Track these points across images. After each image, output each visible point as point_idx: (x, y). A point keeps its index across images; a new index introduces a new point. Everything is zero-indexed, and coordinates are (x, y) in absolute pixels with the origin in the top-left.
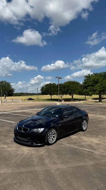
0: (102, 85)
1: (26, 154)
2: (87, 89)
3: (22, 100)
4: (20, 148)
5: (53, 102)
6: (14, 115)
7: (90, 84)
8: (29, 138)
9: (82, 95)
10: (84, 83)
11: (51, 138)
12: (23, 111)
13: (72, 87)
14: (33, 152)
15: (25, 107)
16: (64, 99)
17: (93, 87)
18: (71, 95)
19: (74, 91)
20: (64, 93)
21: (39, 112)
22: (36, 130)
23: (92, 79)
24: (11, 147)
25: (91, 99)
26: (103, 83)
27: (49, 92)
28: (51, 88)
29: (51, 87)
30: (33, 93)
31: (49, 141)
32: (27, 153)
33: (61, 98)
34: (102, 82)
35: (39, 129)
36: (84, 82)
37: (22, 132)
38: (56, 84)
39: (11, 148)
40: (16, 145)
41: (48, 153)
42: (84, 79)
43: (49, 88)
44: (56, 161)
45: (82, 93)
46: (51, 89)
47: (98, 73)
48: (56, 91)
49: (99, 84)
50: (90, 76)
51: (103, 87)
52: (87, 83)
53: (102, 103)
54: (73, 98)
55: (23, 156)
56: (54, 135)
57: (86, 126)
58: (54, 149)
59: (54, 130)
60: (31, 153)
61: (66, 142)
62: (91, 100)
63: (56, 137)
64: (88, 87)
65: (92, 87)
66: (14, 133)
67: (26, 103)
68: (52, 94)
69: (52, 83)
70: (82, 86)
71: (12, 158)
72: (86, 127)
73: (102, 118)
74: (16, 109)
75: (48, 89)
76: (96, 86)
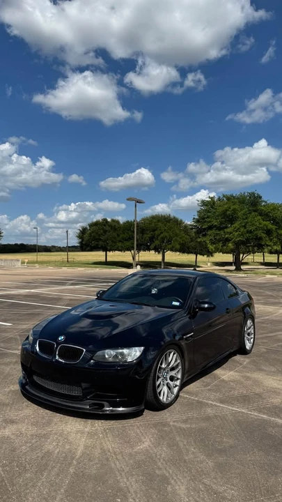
0: (245, 227)
1: (83, 453)
2: (204, 235)
3: (23, 263)
4: (49, 423)
5: (112, 270)
6: (6, 304)
7: (216, 223)
8: (84, 385)
9: (189, 252)
10: (198, 221)
11: (166, 382)
12: (32, 291)
13: (165, 230)
14: (110, 444)
15: (35, 281)
16: (141, 262)
17: (222, 232)
18: (159, 252)
19: (169, 241)
20: (141, 245)
21: (104, 292)
22: (113, 352)
23: (220, 210)
24: (12, 422)
25: (209, 264)
26: (247, 222)
27: (101, 243)
28: (105, 231)
29: (107, 228)
30: (54, 247)
31: (160, 393)
32: (86, 447)
33: (134, 258)
34: (246, 218)
35: (125, 351)
36: (197, 217)
37: (57, 361)
38: (121, 222)
39: (13, 428)
40: (31, 410)
41: (169, 446)
42: (199, 209)
43: (102, 231)
44: (221, 489)
45: (188, 248)
46: (106, 236)
47: (234, 195)
48: (120, 241)
49: (236, 225)
50: (214, 203)
51: (248, 232)
52: (205, 222)
53: (243, 275)
54: (165, 261)
55: (70, 464)
56: (173, 373)
57: (252, 336)
58: (184, 426)
59: (174, 354)
60: (104, 451)
61: (212, 397)
62: (209, 267)
63: (179, 376)
64: (209, 232)
65: (220, 230)
66: (23, 365)
67: (34, 271)
68: (109, 248)
69: (109, 220)
70: (192, 227)
71: (28, 475)
72: (252, 340)
73: (270, 313)
74: (9, 286)
75: (99, 236)
76: (228, 230)
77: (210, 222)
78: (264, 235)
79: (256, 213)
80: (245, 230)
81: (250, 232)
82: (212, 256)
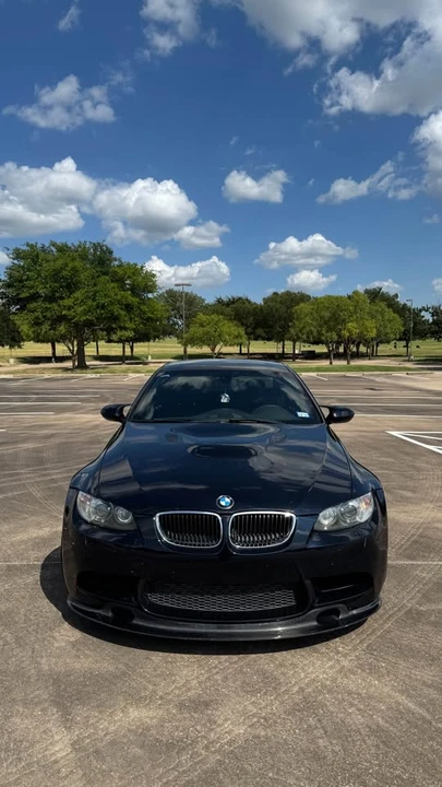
0: (93, 298)
10: (8, 285)
17: (55, 306)
23: (50, 267)
25: (12, 361)
26: (96, 291)
34: (95, 285)
36: (5, 278)
42: (9, 263)
47: (69, 244)
49: (78, 294)
50: (36, 255)
51: (98, 307)
52: (24, 286)
62: (11, 366)
64: (32, 305)
65: (50, 302)
76: (67, 302)
77: (32, 287)
78: (123, 313)
79: (107, 277)
80: (95, 303)
81: (103, 307)
82: (20, 347)
